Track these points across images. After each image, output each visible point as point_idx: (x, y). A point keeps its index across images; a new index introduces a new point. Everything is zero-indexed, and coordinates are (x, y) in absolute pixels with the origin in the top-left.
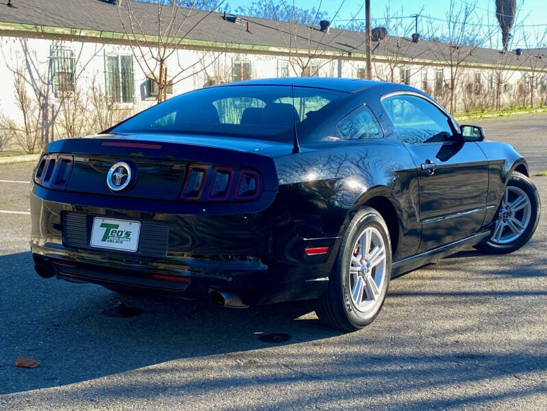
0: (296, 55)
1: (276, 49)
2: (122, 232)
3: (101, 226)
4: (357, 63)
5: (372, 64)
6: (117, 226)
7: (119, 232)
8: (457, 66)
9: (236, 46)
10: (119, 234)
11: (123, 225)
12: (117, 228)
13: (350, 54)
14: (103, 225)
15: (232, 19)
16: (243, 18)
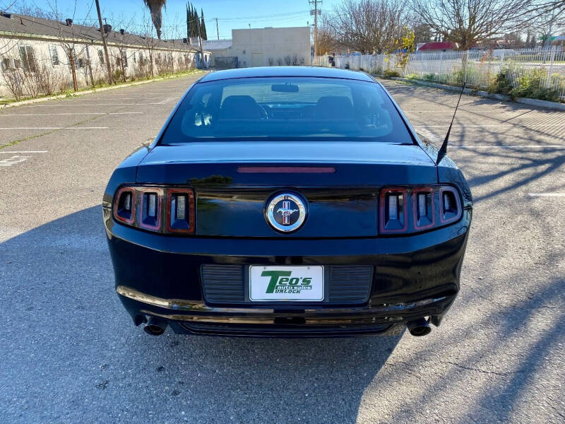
0: (64, 41)
1: (47, 37)
2: (298, 280)
3: (262, 275)
4: (97, 47)
5: (108, 47)
6: (289, 273)
7: (292, 279)
8: (152, 49)
9: (20, 34)
10: (294, 282)
11: (298, 272)
12: (289, 275)
13: (92, 41)
14: (265, 274)
15: (8, 16)
16: (16, 16)
